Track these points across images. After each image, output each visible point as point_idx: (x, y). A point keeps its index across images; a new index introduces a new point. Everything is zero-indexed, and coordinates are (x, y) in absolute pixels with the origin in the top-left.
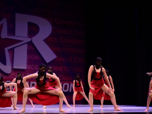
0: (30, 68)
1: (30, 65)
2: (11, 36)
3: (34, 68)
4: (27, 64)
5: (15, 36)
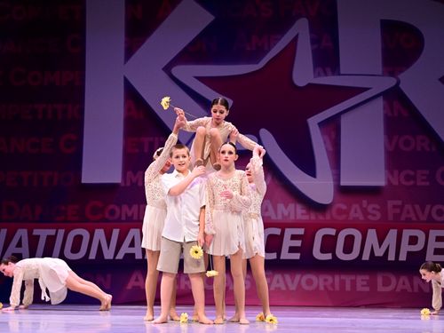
0: (399, 182)
1: (396, 172)
2: (326, 75)
3: (412, 183)
4: (385, 169)
5: (339, 74)
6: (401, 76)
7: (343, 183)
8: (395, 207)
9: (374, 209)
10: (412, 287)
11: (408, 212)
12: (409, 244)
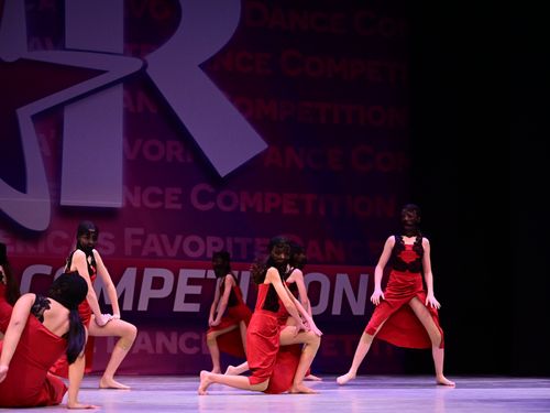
0: (141, 202)
1: (137, 189)
2: (45, 47)
3: (158, 205)
4: (124, 184)
5: (65, 49)
6: (150, 58)
7: (64, 202)
8: (134, 237)
9: (106, 239)
10: (154, 346)
11: (152, 245)
12: (153, 287)
